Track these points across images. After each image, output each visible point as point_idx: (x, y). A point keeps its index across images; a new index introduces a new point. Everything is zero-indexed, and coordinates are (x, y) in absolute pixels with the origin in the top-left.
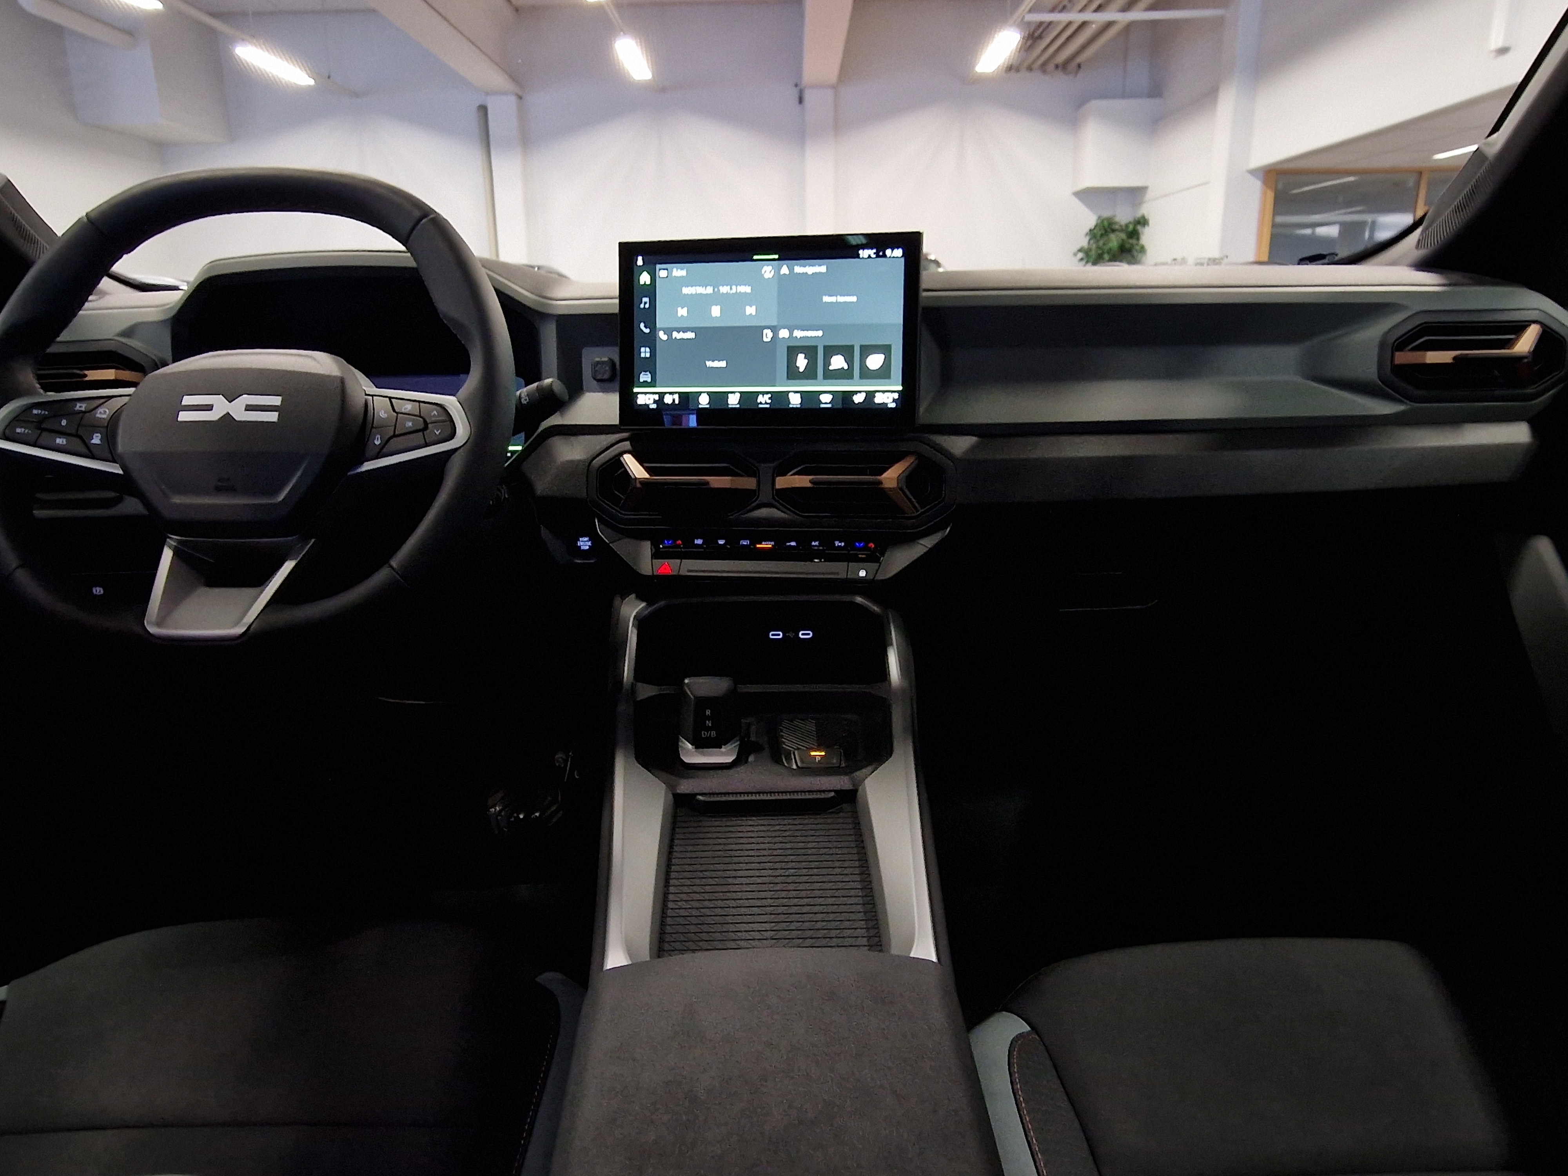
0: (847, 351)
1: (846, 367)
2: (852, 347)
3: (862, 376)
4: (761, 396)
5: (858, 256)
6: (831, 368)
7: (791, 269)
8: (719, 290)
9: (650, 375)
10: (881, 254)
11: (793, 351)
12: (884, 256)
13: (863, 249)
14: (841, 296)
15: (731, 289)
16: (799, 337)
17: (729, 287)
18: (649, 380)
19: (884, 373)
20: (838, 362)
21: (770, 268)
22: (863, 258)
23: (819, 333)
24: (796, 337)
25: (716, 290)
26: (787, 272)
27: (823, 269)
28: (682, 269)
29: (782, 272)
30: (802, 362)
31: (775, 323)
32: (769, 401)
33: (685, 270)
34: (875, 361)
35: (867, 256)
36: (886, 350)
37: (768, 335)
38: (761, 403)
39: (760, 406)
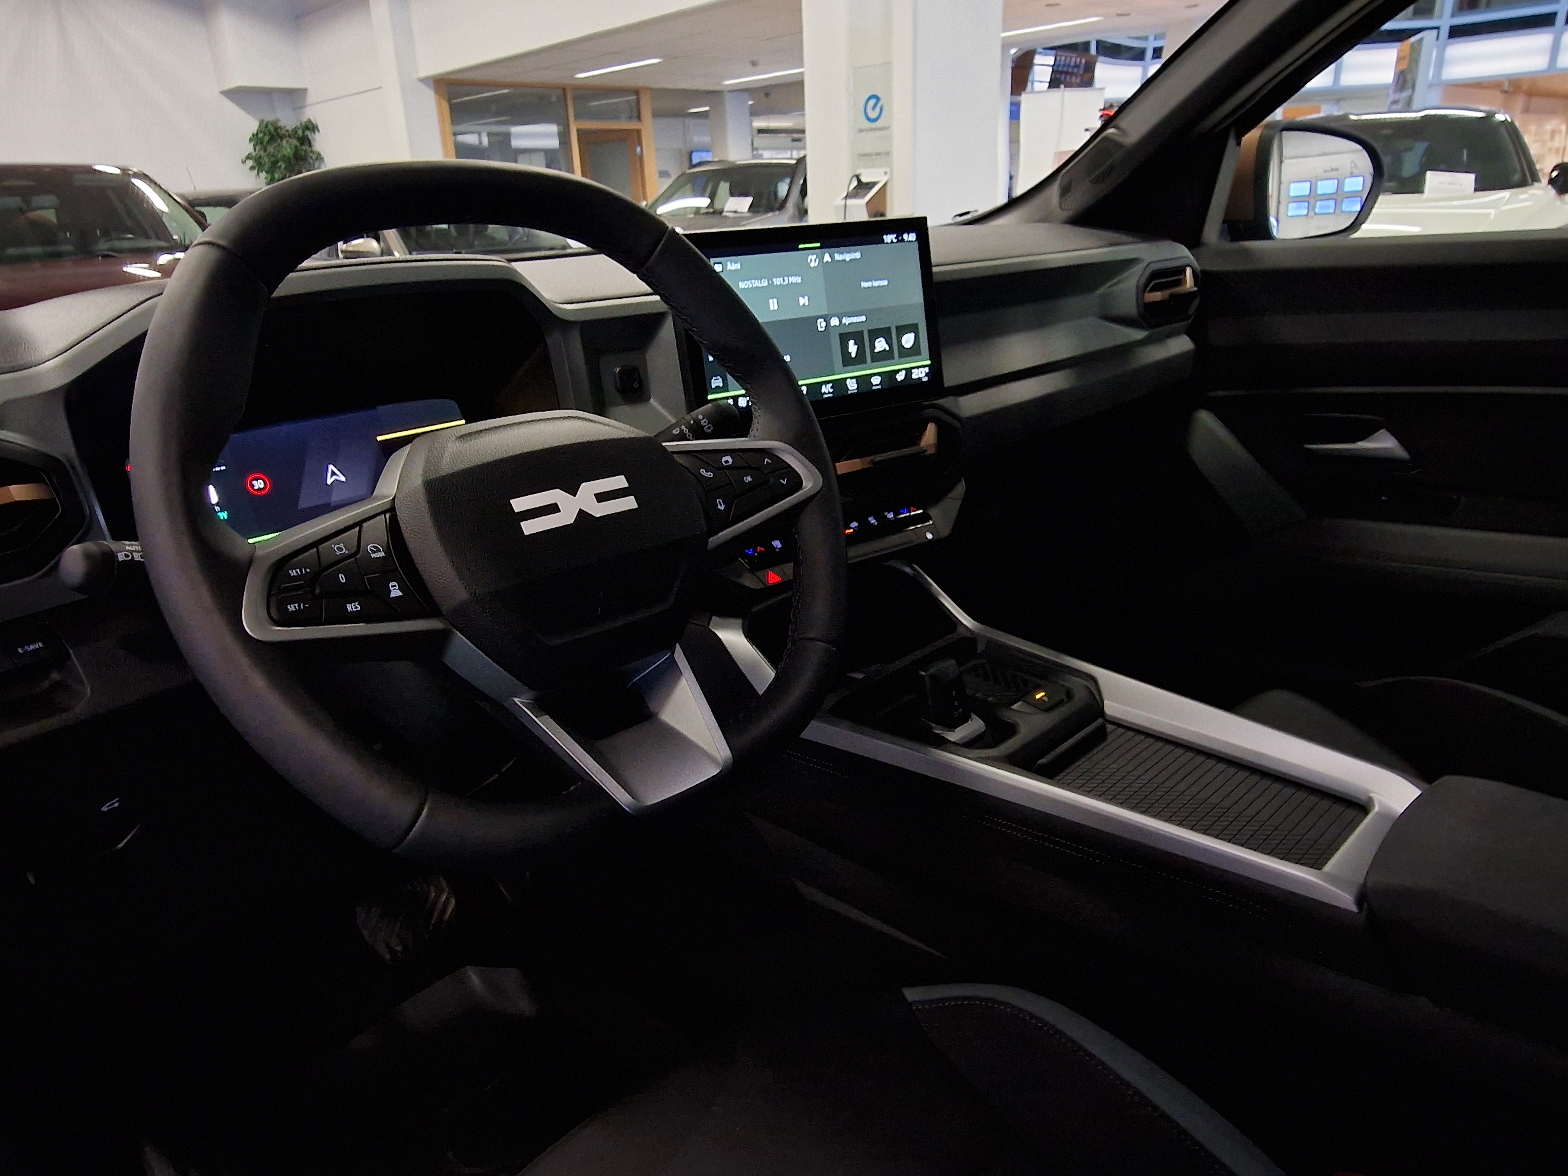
0: (885, 333)
1: (888, 349)
2: (889, 329)
3: (901, 356)
4: (824, 386)
5: (882, 241)
6: (876, 351)
7: (832, 257)
8: (773, 282)
9: (721, 379)
10: (900, 238)
11: (844, 338)
12: (903, 240)
13: (887, 235)
14: (875, 280)
15: (784, 280)
16: (847, 324)
17: (781, 279)
18: (721, 385)
19: (915, 350)
20: (881, 345)
21: (814, 257)
22: (887, 243)
23: (863, 318)
24: (845, 324)
25: (770, 282)
26: (830, 260)
27: (857, 255)
28: (736, 263)
29: (825, 261)
30: (853, 348)
31: (825, 312)
32: (831, 390)
33: (739, 263)
34: (908, 340)
35: (889, 241)
36: (913, 328)
37: (821, 325)
38: (825, 393)
39: (825, 396)
